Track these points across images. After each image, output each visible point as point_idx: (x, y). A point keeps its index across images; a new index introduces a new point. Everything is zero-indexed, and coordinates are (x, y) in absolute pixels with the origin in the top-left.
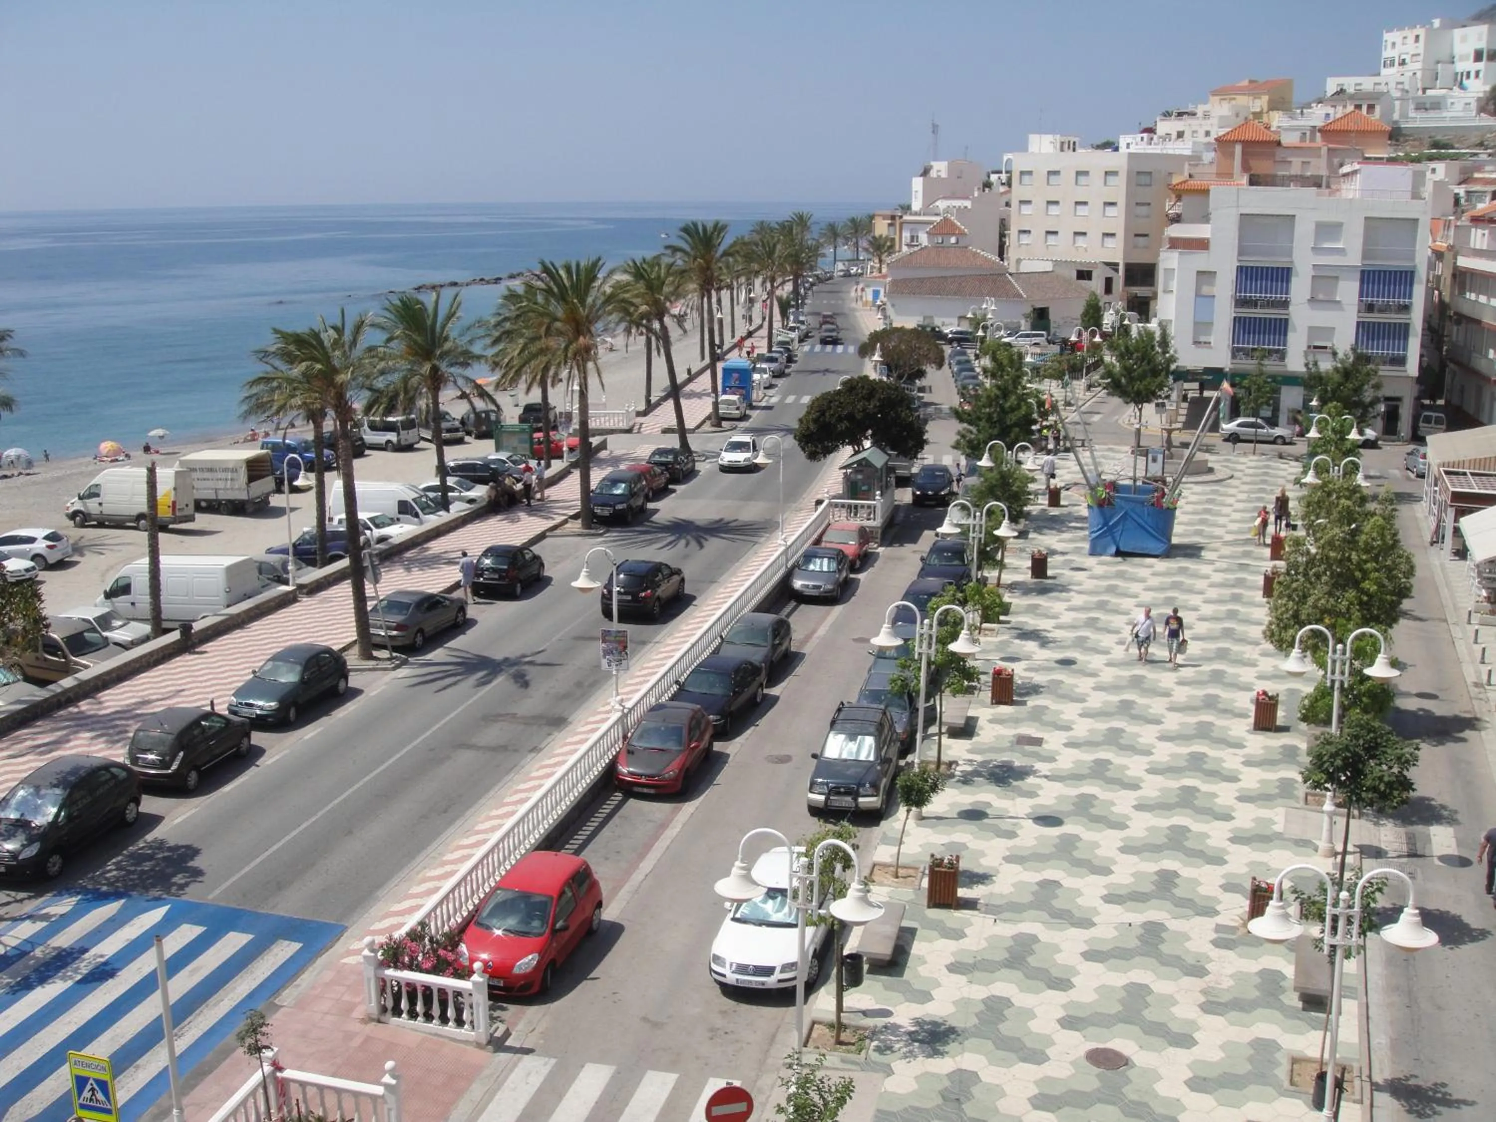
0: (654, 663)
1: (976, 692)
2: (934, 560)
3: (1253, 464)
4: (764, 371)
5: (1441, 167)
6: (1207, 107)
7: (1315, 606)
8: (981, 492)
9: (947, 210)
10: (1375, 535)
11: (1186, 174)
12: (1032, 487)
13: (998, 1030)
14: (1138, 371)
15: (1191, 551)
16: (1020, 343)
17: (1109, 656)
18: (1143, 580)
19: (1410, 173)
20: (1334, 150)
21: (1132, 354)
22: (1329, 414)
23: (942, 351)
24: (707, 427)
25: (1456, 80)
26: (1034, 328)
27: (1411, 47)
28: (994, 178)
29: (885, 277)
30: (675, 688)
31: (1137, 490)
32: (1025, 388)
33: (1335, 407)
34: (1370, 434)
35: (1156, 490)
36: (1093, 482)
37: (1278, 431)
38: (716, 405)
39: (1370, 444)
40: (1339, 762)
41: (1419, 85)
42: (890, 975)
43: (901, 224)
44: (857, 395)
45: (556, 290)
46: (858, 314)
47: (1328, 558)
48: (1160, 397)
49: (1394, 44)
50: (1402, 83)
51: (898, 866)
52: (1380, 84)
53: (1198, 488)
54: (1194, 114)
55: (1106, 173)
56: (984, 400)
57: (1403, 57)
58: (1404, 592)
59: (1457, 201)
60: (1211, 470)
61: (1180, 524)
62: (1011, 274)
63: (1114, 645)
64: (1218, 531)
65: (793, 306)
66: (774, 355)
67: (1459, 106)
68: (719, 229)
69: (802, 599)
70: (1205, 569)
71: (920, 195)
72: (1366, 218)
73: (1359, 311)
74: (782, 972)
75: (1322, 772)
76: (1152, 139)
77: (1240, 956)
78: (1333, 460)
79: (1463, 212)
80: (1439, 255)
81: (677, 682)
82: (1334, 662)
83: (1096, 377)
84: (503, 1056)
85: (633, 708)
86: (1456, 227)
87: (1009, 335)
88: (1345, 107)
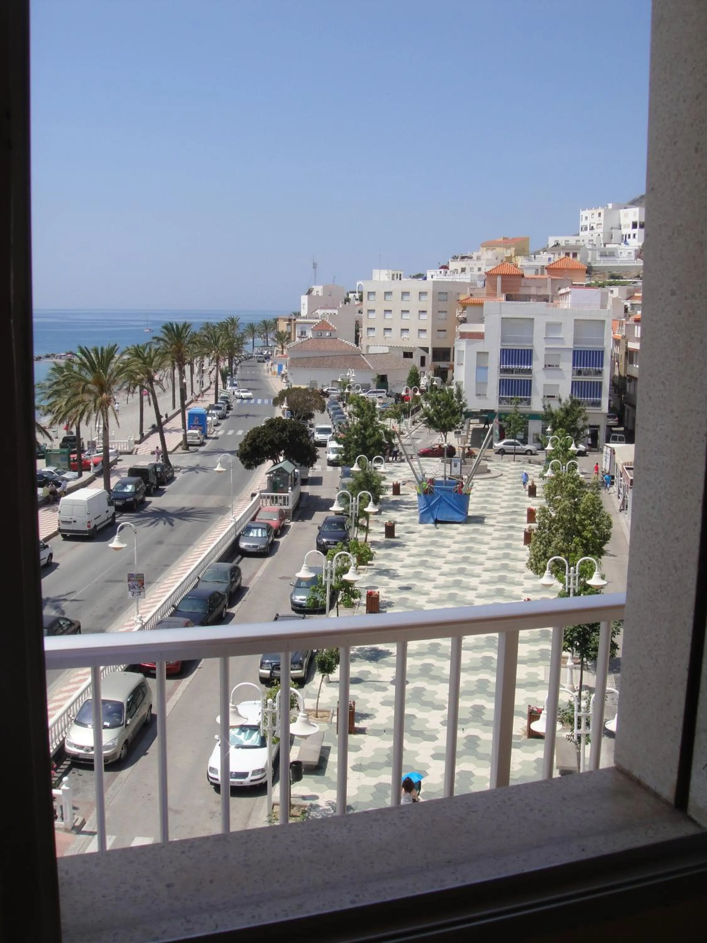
0: (158, 595)
1: (357, 606)
2: (326, 529)
3: (514, 467)
4: (213, 415)
5: (616, 290)
6: (479, 254)
7: (556, 547)
8: (354, 486)
9: (324, 315)
10: (589, 504)
11: (468, 294)
12: (383, 483)
13: (385, 802)
14: (444, 412)
15: (479, 520)
16: (371, 397)
17: (435, 583)
18: (452, 537)
19: (599, 294)
20: (556, 280)
21: (440, 402)
22: (558, 436)
23: (324, 402)
24: (180, 450)
25: (623, 239)
26: (378, 387)
27: (596, 220)
28: (351, 296)
29: (286, 356)
30: (172, 609)
31: (447, 484)
32: (377, 423)
33: (561, 432)
34: (582, 447)
35: (458, 484)
36: (420, 479)
37: (528, 447)
38: (185, 436)
39: (581, 454)
40: (575, 635)
41: (602, 242)
42: (318, 774)
43: (295, 324)
44: (276, 429)
45: (88, 364)
46: (269, 379)
47: (562, 518)
48: (457, 428)
49: (586, 218)
50: (592, 240)
51: (317, 711)
52: (579, 241)
53: (482, 482)
54: (471, 258)
55: (420, 293)
56: (353, 430)
57: (592, 225)
58: (606, 538)
59: (626, 309)
60: (489, 471)
61: (473, 503)
62: (363, 355)
63: (438, 576)
64: (495, 507)
65: (229, 375)
66: (219, 405)
67: (625, 255)
68: (186, 326)
69: (246, 554)
70: (489, 530)
71: (306, 306)
72: (575, 320)
73: (573, 375)
74: (252, 775)
75: (566, 641)
76: (446, 272)
77: (524, 752)
78: (562, 463)
79: (630, 316)
80: (617, 342)
81: (173, 606)
82: (569, 578)
83: (417, 416)
84: (82, 836)
85: (148, 622)
86: (626, 325)
87: (364, 392)
88: (559, 254)
